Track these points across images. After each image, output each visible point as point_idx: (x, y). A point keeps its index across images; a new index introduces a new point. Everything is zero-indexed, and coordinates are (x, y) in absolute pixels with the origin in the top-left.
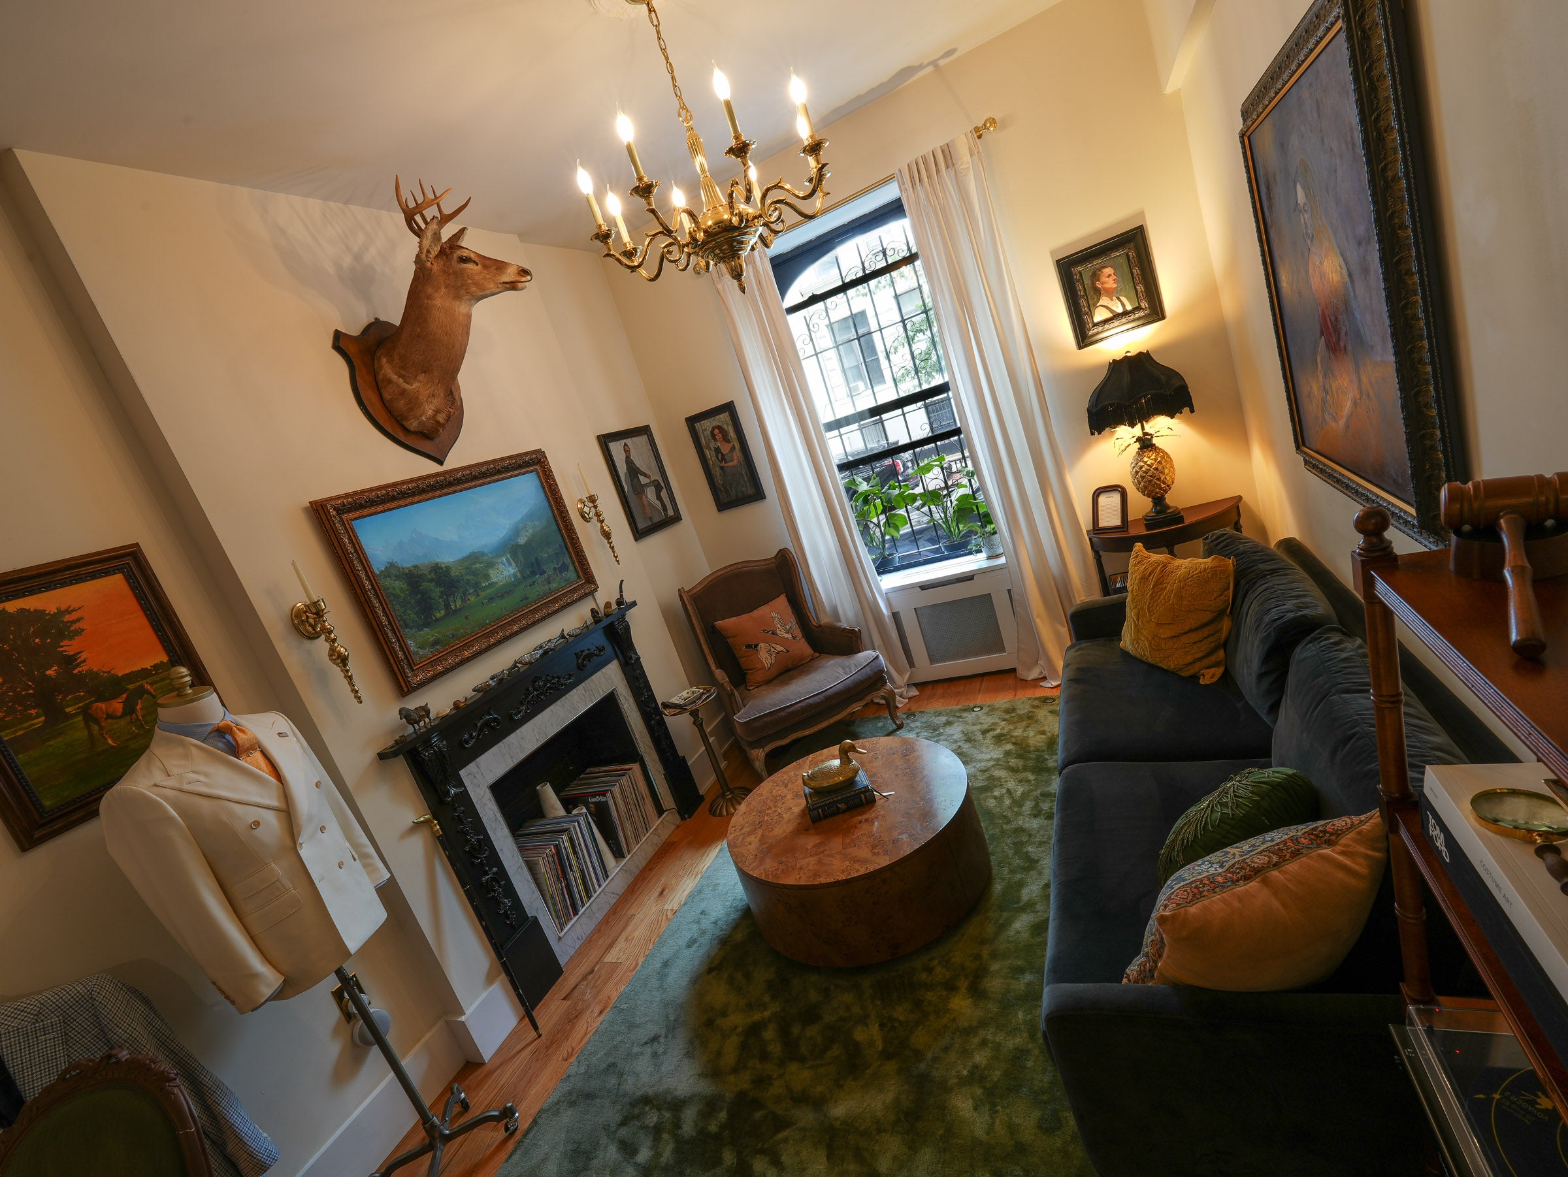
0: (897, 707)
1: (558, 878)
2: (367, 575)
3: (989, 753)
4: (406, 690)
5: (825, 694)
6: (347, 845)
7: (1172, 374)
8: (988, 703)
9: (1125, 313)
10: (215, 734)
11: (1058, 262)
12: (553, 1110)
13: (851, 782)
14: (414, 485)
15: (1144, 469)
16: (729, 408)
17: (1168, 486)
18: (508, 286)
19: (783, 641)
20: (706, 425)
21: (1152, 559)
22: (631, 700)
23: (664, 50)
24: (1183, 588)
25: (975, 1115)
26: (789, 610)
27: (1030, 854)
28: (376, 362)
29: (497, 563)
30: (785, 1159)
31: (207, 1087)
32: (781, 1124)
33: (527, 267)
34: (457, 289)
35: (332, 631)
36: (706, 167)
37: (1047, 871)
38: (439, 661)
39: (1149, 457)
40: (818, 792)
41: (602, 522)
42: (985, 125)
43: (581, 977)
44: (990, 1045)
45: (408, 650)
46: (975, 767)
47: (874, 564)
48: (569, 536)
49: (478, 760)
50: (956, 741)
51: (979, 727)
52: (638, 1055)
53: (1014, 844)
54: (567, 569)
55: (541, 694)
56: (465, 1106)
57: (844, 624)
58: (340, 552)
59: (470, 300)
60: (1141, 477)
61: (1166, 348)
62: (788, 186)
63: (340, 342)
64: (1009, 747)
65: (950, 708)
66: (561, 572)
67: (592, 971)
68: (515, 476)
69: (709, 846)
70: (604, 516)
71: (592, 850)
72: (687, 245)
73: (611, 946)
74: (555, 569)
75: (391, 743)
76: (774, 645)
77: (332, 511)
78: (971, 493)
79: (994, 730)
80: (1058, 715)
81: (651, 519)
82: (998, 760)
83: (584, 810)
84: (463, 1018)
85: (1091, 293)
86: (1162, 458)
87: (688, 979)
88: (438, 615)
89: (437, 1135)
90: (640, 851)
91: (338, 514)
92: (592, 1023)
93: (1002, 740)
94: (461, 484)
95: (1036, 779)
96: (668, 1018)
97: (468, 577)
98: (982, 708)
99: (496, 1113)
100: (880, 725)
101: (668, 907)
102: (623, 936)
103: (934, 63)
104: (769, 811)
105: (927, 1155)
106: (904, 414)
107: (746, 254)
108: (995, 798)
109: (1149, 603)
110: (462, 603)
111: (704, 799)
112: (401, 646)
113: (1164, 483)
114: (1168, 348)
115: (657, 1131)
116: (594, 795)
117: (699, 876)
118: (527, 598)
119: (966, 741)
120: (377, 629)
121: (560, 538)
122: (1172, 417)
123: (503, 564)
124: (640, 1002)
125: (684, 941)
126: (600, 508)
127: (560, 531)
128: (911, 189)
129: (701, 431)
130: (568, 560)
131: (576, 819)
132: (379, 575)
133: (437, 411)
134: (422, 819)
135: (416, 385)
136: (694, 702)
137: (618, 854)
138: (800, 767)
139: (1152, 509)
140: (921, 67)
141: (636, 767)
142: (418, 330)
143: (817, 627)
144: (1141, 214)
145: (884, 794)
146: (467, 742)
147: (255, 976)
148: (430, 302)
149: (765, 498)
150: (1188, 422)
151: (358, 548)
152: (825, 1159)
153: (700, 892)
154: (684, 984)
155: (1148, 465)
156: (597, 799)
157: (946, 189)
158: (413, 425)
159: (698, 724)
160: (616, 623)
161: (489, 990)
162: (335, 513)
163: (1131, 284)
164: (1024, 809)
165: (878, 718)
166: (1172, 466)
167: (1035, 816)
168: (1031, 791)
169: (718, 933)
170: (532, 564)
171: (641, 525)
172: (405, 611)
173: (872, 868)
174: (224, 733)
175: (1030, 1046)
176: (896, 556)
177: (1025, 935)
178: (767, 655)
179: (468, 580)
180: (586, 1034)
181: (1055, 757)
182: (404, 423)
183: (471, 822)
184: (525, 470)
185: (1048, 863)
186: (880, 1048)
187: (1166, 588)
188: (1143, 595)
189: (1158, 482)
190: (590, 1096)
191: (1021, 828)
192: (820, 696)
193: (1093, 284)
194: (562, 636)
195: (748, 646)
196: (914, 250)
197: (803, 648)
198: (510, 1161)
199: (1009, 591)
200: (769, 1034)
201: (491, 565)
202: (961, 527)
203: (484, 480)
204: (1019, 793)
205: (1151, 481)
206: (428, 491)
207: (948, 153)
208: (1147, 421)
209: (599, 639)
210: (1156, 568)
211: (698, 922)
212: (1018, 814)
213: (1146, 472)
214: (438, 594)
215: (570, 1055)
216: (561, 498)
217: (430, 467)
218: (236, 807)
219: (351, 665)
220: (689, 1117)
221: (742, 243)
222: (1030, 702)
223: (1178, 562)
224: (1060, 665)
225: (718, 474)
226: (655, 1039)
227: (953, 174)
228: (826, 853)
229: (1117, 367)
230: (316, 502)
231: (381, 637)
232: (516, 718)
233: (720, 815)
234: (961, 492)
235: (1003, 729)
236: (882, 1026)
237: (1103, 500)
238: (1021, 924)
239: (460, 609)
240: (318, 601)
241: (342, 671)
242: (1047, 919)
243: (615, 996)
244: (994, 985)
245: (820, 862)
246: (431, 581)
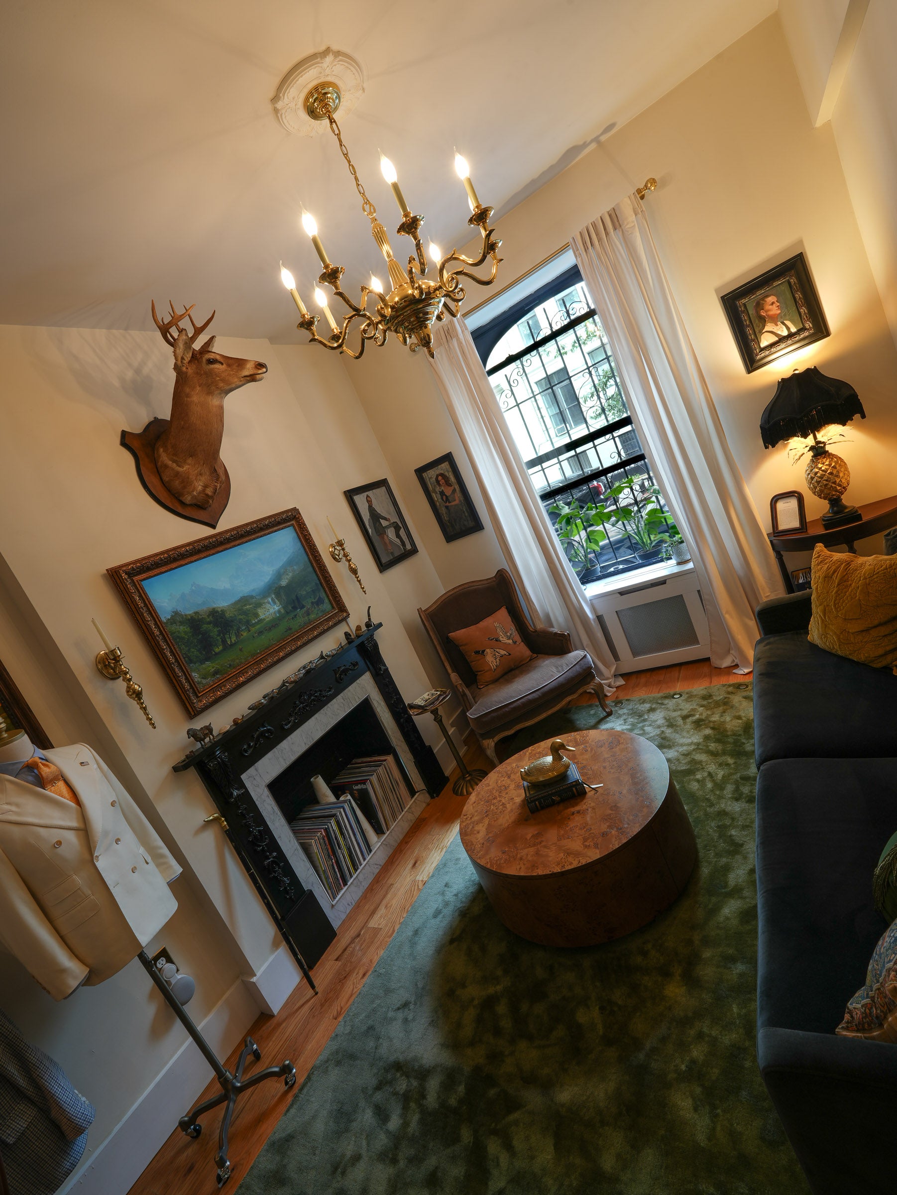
0: (606, 696)
1: (329, 856)
2: (156, 624)
3: (688, 739)
4: (193, 714)
5: (540, 691)
6: (142, 850)
7: (841, 385)
8: (687, 690)
9: (791, 335)
10: (26, 769)
11: (722, 298)
12: (322, 1068)
13: (563, 776)
14: (191, 547)
15: (818, 475)
16: (448, 458)
17: (844, 488)
18: (248, 378)
19: (505, 647)
20: (431, 474)
21: (835, 558)
22: (383, 703)
23: (346, 155)
24: (869, 584)
25: (696, 1116)
26: (509, 619)
27: (733, 838)
28: (156, 452)
29: (264, 603)
30: (518, 1143)
31: (32, 1063)
32: (513, 1104)
33: (262, 361)
34: (209, 386)
35: (128, 673)
36: (392, 254)
37: (751, 856)
38: (219, 687)
39: (823, 464)
40: (535, 786)
41: (349, 561)
42: (646, 186)
43: (350, 940)
44: (707, 1039)
45: (193, 681)
46: (678, 751)
47: (578, 575)
48: (322, 575)
49: (256, 765)
50: (659, 727)
51: (679, 713)
52: (393, 1019)
53: (718, 827)
54: (323, 603)
55: (307, 706)
56: (257, 1056)
57: (556, 630)
58: (133, 607)
59: (220, 394)
60: (816, 482)
61: (832, 362)
62: (463, 257)
63: (126, 439)
64: (708, 731)
65: (653, 695)
66: (318, 605)
67: (358, 935)
68: (276, 531)
69: (452, 823)
70: (351, 556)
71: (356, 830)
72: (380, 322)
73: (373, 913)
74: (312, 603)
75: (183, 758)
76: (498, 650)
77: (124, 576)
78: (658, 507)
79: (693, 715)
80: (752, 700)
81: (392, 553)
82: (698, 744)
83: (349, 797)
84: (254, 979)
85: (756, 322)
86: (836, 463)
87: (434, 948)
88: (217, 650)
89: (230, 1087)
90: (397, 828)
91: (129, 577)
92: (357, 985)
93: (701, 725)
94: (230, 542)
95: (735, 763)
96: (416, 985)
97: (240, 617)
98: (681, 696)
99: (277, 1069)
100: (592, 712)
101: (420, 878)
102: (384, 902)
103: (596, 140)
104: (495, 801)
105: (649, 1157)
106: (595, 447)
107: (432, 323)
108: (698, 781)
109: (835, 601)
110: (236, 638)
111: (449, 780)
112: (187, 679)
113: (840, 485)
114: (835, 362)
115: (406, 1098)
116: (357, 783)
117: (444, 850)
118: (290, 629)
119: (668, 726)
120: (167, 667)
121: (315, 577)
122: (844, 424)
123: (269, 603)
124: (394, 968)
125: (430, 912)
126: (347, 550)
127: (315, 572)
128: (585, 253)
129: (428, 479)
130: (323, 595)
131: (341, 805)
132: (167, 623)
133: (206, 487)
134: (211, 818)
135: (186, 467)
136: (434, 702)
137: (379, 831)
138: (521, 759)
139: (829, 510)
140: (585, 145)
141: (390, 759)
142: (182, 423)
143: (534, 632)
144: (800, 242)
145: (593, 786)
146: (246, 751)
147: (63, 971)
148: (189, 399)
149: (484, 529)
150: (860, 427)
151: (147, 603)
152: (552, 1147)
153: (445, 865)
154: (431, 952)
155: (823, 471)
156: (359, 787)
157: (614, 247)
158: (188, 499)
159: (438, 720)
160: (366, 642)
161: (276, 953)
162: (126, 577)
163: (795, 308)
164: (725, 792)
165: (591, 706)
166: (846, 469)
167: (737, 799)
168: (731, 774)
169: (459, 905)
170: (293, 600)
171: (384, 560)
172: (189, 649)
173: (584, 862)
174: (33, 768)
175: (747, 1044)
176: (598, 567)
177: (735, 922)
178: (493, 659)
179: (241, 619)
180: (352, 995)
181: (752, 741)
182: (181, 498)
183: (252, 816)
184: (283, 526)
185: (752, 847)
186: (601, 1033)
187: (851, 585)
188: (828, 592)
189: (833, 485)
190: (352, 1057)
191: (724, 811)
192: (538, 693)
193: (758, 313)
194: (322, 657)
195: (477, 652)
196: (593, 307)
197: (523, 650)
198: (288, 1114)
199: (699, 591)
200: (502, 1008)
201: (259, 605)
202: (652, 537)
203: (250, 538)
204: (720, 776)
205: (826, 485)
206: (204, 551)
207: (615, 216)
208: (818, 431)
209: (354, 656)
210: (839, 566)
211: (443, 894)
212: (720, 797)
213: (821, 477)
214: (216, 633)
215: (339, 1014)
216: (315, 545)
217: (206, 531)
218: (42, 831)
219: (145, 698)
220: (433, 1085)
221: (427, 313)
222: (724, 688)
223: (861, 560)
224: (751, 654)
225: (444, 512)
226: (406, 1005)
227: (621, 233)
228: (543, 844)
229: (787, 385)
230: (111, 569)
231: (170, 673)
232: (286, 727)
233: (462, 794)
234: (650, 507)
235: (701, 714)
236: (602, 1009)
237: (780, 505)
238: (730, 909)
239: (235, 644)
240: (115, 649)
241: (138, 704)
242: (755, 906)
243: (376, 959)
244: (707, 972)
245: (537, 853)
246: (209, 623)
